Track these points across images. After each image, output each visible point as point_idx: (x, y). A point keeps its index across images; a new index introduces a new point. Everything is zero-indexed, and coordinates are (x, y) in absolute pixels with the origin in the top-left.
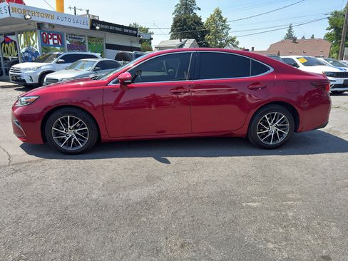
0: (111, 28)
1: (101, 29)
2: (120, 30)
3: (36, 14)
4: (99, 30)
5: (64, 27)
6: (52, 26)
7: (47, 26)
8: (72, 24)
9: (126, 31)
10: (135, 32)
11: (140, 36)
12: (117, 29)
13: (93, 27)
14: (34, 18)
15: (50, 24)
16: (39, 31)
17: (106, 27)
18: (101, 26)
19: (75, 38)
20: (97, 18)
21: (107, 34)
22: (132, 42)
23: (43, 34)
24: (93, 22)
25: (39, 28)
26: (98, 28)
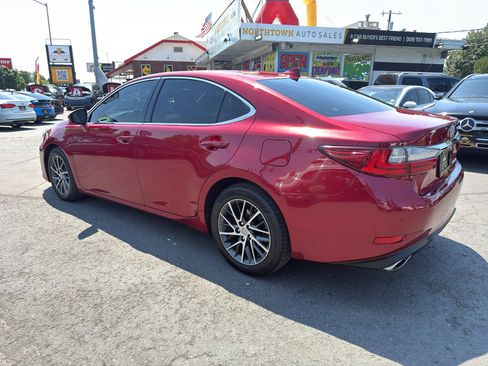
0: (381, 38)
1: (361, 42)
2: (398, 39)
3: (271, 33)
4: (358, 43)
5: (312, 44)
6: (290, 45)
7: (283, 46)
8: (316, 40)
9: (409, 39)
10: (428, 40)
11: (437, 46)
12: (393, 38)
13: (348, 41)
14: (266, 38)
15: (287, 43)
16: (277, 53)
17: (372, 37)
18: (360, 37)
19: (324, 58)
20: (375, 25)
21: (379, 48)
22: (425, 56)
23: (282, 56)
24: (351, 33)
25: (274, 50)
26: (356, 40)
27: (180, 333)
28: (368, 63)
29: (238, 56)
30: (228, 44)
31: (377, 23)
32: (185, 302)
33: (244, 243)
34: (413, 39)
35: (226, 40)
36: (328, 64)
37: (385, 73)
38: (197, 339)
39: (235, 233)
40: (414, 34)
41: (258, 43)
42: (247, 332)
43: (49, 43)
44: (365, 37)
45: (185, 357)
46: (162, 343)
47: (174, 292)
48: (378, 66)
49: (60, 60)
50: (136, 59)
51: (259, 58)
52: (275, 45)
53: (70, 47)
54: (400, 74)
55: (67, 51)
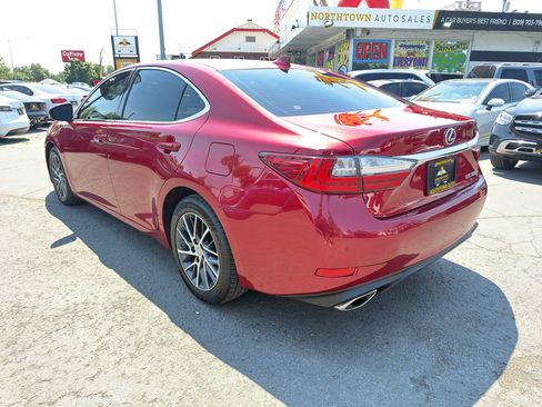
0: (480, 21)
1: (454, 27)
2: (503, 22)
3: (344, 17)
4: (452, 27)
5: (394, 30)
6: (367, 31)
7: (359, 33)
8: (399, 25)
9: (516, 22)
12: (495, 21)
13: (438, 25)
14: (337, 24)
15: (364, 30)
16: (352, 41)
17: (468, 21)
18: (453, 20)
19: (410, 46)
20: (476, 5)
21: (478, 33)
22: (538, 42)
23: (359, 45)
24: (442, 15)
25: (348, 37)
26: (447, 25)
27: (88, 365)
28: (465, 52)
29: (311, 45)
30: (297, 32)
31: (480, 3)
32: (115, 329)
33: (199, 265)
34: (521, 22)
35: (294, 27)
36: (413, 54)
37: (481, 64)
38: (102, 374)
39: (190, 253)
40: (526, 16)
41: (329, 30)
42: (162, 371)
43: (114, 34)
44: (459, 20)
45: (77, 394)
46: (62, 375)
47: (112, 315)
48: (476, 56)
49: (126, 51)
50: (205, 50)
51: (334, 47)
52: (349, 32)
53: (136, 38)
54: (499, 65)
55: (133, 42)
